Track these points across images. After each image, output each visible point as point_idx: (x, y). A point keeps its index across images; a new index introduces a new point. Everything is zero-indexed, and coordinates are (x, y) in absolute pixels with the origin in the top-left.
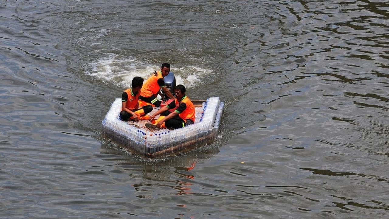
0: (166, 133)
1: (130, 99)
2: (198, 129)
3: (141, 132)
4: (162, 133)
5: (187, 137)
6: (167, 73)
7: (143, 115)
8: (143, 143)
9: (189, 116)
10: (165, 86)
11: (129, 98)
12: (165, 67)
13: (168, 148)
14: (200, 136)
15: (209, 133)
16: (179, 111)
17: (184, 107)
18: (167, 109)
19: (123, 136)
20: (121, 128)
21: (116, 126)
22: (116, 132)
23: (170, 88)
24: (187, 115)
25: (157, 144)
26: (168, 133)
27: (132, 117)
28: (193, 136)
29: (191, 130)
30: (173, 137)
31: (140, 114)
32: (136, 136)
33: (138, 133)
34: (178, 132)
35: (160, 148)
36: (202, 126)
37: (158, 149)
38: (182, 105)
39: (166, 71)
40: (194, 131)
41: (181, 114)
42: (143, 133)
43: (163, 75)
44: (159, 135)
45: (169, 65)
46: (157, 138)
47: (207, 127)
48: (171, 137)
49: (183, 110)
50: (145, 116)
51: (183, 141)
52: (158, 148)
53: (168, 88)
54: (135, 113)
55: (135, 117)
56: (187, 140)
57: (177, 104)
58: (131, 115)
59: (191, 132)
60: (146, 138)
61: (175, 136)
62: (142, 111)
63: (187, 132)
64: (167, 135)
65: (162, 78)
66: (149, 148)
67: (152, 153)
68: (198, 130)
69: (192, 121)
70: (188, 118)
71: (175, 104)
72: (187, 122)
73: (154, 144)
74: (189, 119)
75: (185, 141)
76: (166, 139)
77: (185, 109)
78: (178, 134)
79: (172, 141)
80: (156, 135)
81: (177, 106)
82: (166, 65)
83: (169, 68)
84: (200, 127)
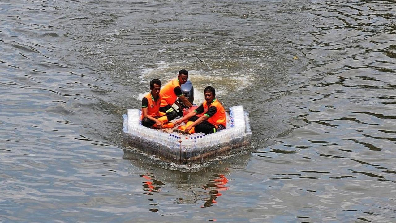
0: (201, 137)
1: (151, 104)
2: (232, 134)
3: (173, 136)
4: (198, 137)
5: (222, 142)
6: (185, 81)
7: (166, 123)
8: (177, 147)
9: (220, 121)
10: (183, 94)
11: (149, 104)
12: (182, 74)
13: (204, 153)
14: (234, 142)
15: (243, 139)
16: (208, 115)
17: (214, 111)
18: (195, 114)
19: (152, 142)
20: (148, 135)
21: (142, 132)
22: (142, 139)
23: (188, 96)
24: (217, 120)
25: (192, 148)
26: (203, 137)
27: (155, 124)
28: (228, 141)
29: (225, 135)
30: (208, 141)
31: (163, 121)
32: (167, 141)
33: (170, 138)
34: (213, 137)
35: (195, 153)
36: (236, 131)
37: (194, 154)
38: (212, 109)
39: (184, 79)
40: (228, 137)
41: (211, 118)
42: (176, 137)
43: (180, 83)
44: (195, 138)
45: (187, 72)
46: (192, 142)
47: (241, 132)
48: (206, 142)
49: (214, 114)
50: (169, 124)
51: (218, 146)
52: (194, 152)
53: (186, 96)
54: (158, 120)
55: (159, 124)
56: (222, 146)
57: (205, 108)
58: (154, 122)
59: (225, 137)
60: (180, 142)
61: (210, 141)
62: (165, 118)
63: (221, 137)
64: (202, 138)
65: (179, 86)
66: (185, 153)
67: (188, 158)
68: (232, 136)
69: (223, 127)
70: (218, 123)
71: (203, 108)
72: (218, 127)
73: (190, 148)
74: (220, 125)
75: (221, 146)
76: (202, 143)
77: (214, 113)
78: (213, 139)
79: (207, 146)
80: (192, 138)
81: (205, 110)
82: (184, 72)
83: (187, 75)
84: (234, 132)
